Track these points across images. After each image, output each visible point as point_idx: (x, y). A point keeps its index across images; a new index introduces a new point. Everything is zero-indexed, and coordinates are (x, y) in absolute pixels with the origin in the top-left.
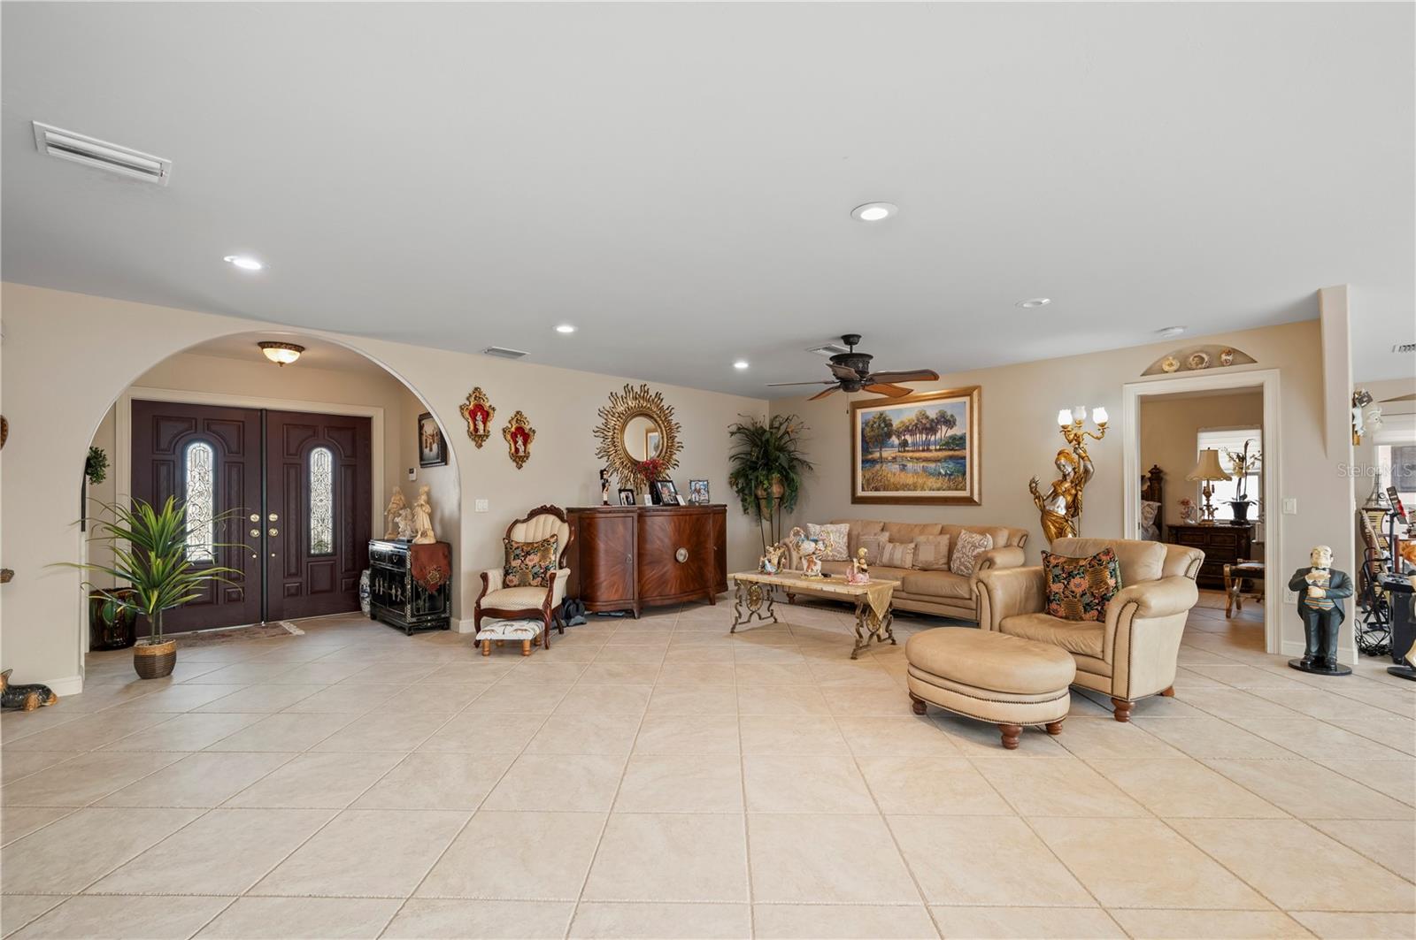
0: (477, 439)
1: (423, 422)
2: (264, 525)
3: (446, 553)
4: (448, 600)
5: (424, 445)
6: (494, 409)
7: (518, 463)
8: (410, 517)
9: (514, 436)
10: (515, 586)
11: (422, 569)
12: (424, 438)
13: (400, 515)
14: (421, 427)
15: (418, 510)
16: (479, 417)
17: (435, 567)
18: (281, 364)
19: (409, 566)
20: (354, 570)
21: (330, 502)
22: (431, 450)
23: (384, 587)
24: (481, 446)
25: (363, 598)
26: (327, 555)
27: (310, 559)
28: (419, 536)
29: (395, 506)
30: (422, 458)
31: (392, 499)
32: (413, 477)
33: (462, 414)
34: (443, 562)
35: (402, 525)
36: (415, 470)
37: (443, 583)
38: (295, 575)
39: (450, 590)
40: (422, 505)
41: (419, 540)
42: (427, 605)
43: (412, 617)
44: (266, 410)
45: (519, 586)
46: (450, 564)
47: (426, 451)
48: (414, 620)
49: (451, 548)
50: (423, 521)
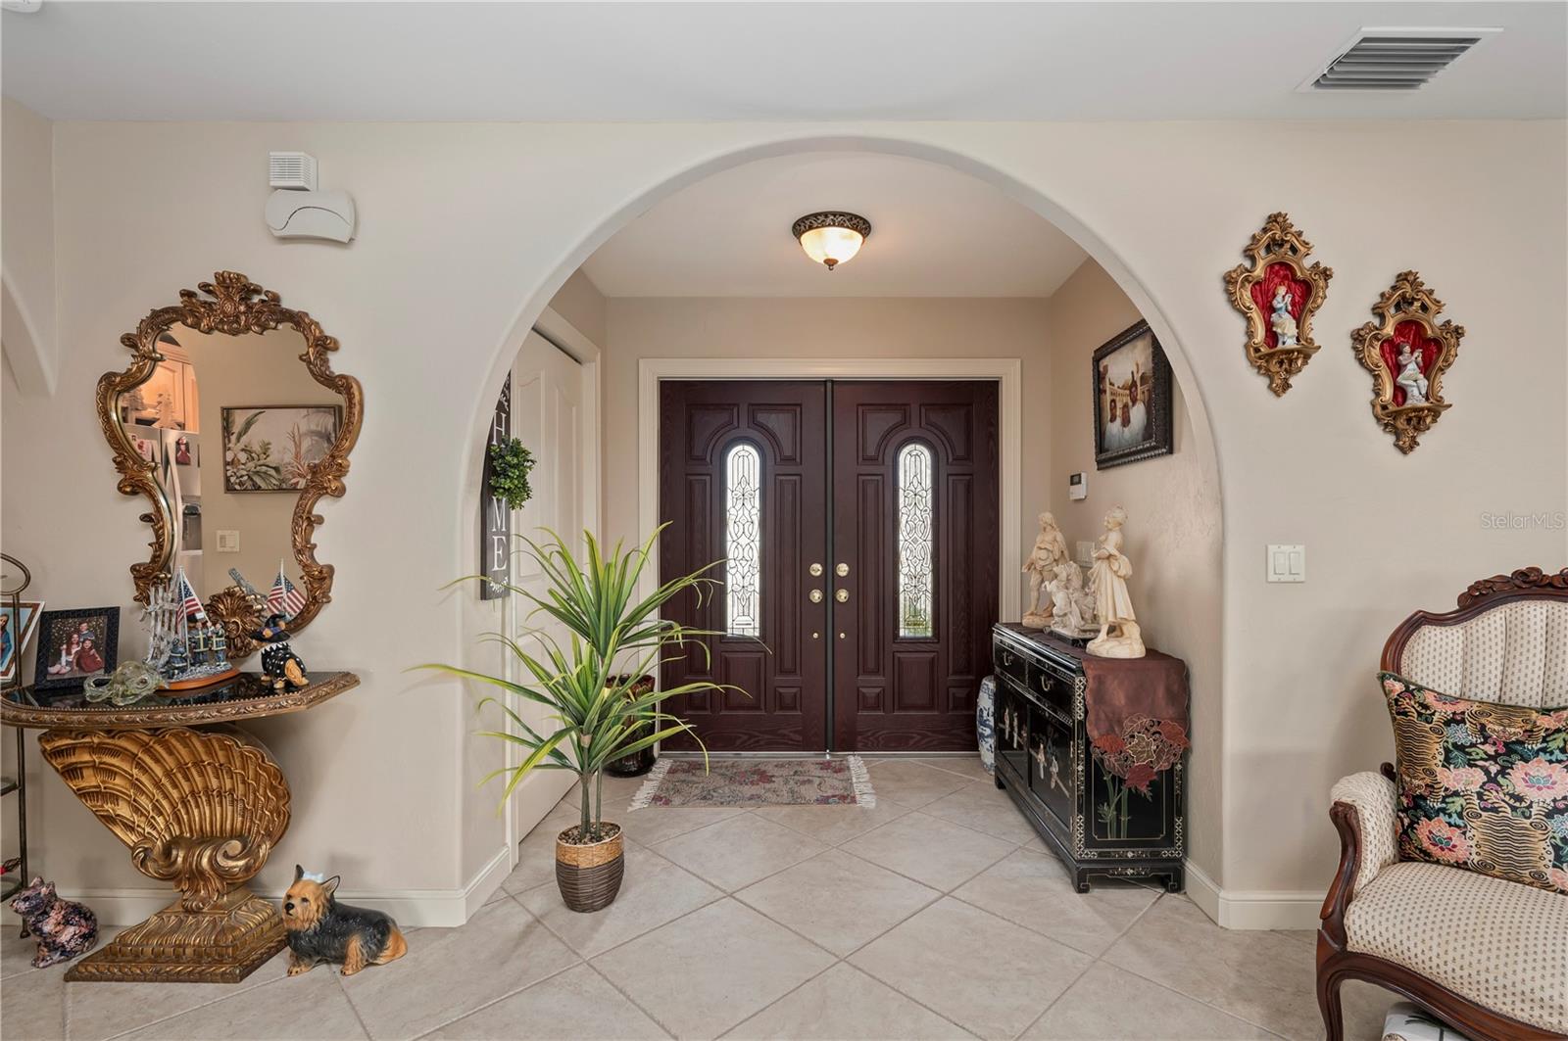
0: (1274, 367)
1: (1105, 362)
2: (829, 582)
3: (1176, 687)
4: (1179, 814)
5: (1108, 415)
6: (1326, 274)
7: (1398, 434)
8: (1076, 582)
9: (1391, 349)
10: (1461, 866)
11: (1115, 721)
12: (1108, 397)
13: (1056, 576)
14: (1099, 377)
15: (1100, 568)
16: (1282, 298)
17: (1146, 721)
18: (831, 263)
19: (1079, 715)
20: (969, 673)
21: (930, 544)
22: (1126, 422)
23: (1020, 735)
24: (1286, 386)
25: (982, 735)
26: (924, 641)
27: (895, 647)
28: (1103, 635)
29: (1043, 554)
30: (1101, 447)
31: (1039, 539)
32: (1079, 491)
33: (1230, 294)
34: (1167, 712)
35: (1059, 599)
36: (1083, 475)
37: (1165, 766)
38: (876, 672)
39: (1184, 787)
40: (1110, 557)
41: (1103, 646)
42: (1124, 819)
43: (1087, 845)
44: (833, 382)
45: (1482, 869)
46: (1184, 718)
47: (1114, 428)
48: (1092, 854)
49: (1187, 677)
50: (1114, 599)
